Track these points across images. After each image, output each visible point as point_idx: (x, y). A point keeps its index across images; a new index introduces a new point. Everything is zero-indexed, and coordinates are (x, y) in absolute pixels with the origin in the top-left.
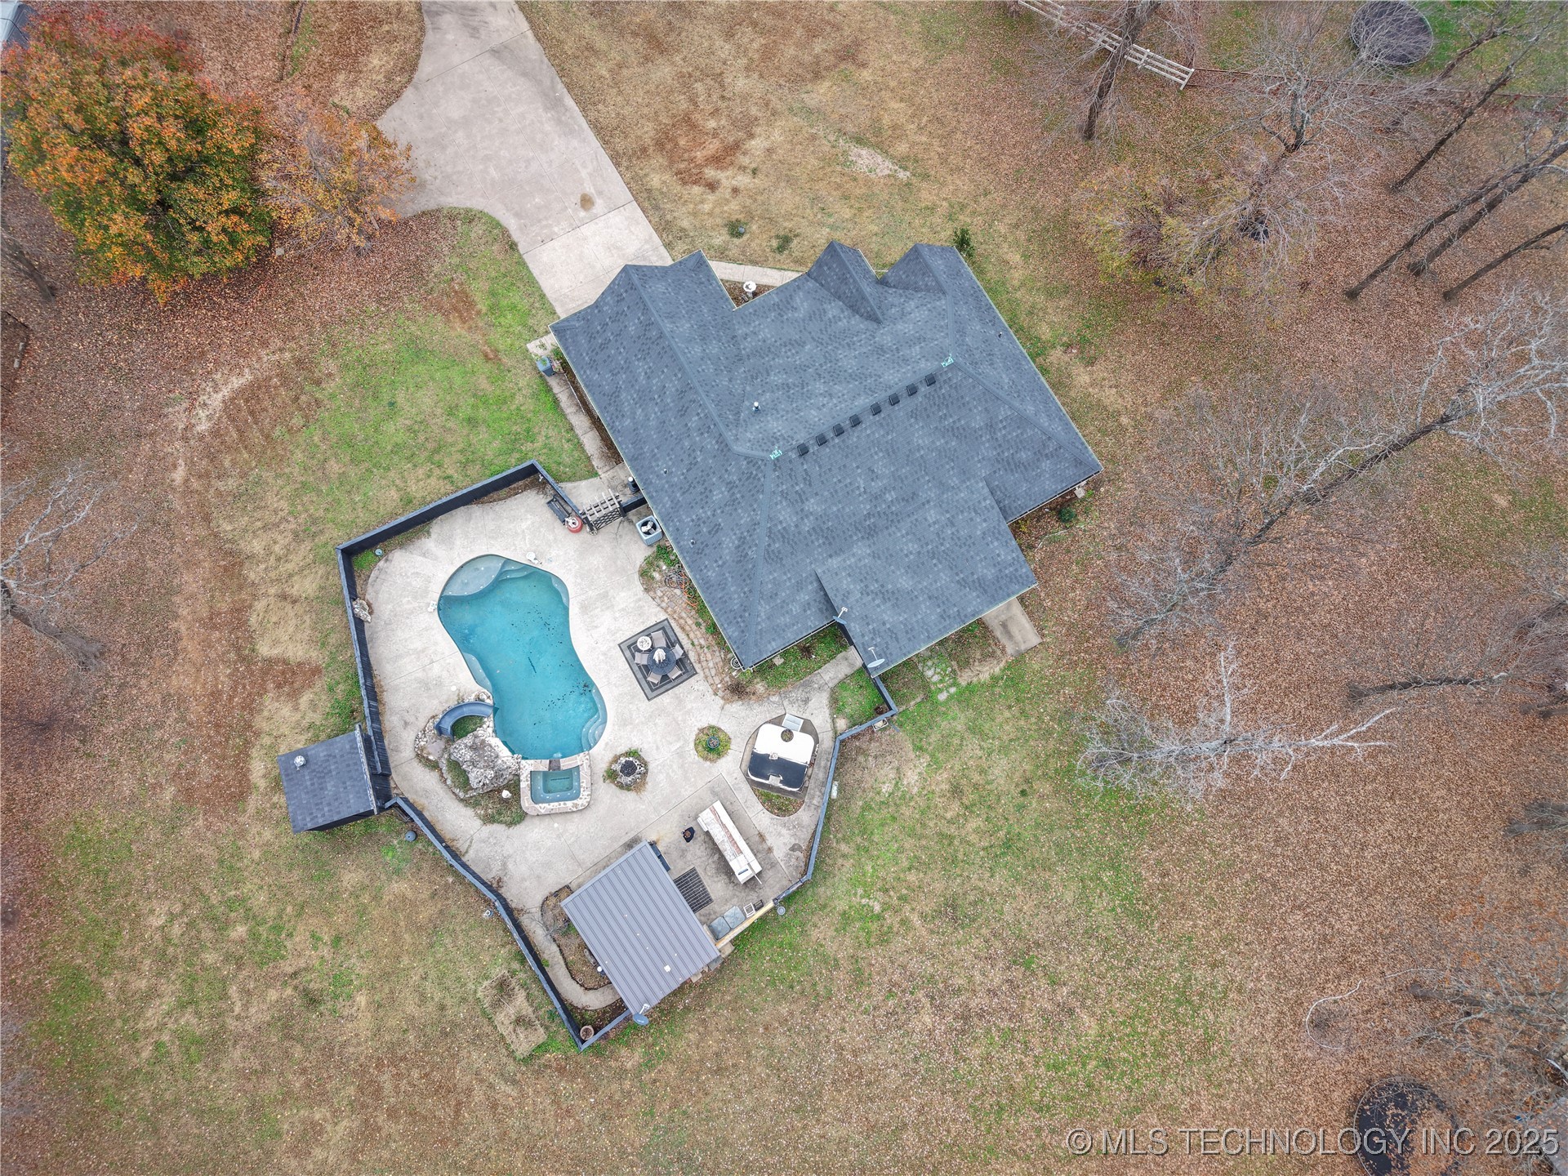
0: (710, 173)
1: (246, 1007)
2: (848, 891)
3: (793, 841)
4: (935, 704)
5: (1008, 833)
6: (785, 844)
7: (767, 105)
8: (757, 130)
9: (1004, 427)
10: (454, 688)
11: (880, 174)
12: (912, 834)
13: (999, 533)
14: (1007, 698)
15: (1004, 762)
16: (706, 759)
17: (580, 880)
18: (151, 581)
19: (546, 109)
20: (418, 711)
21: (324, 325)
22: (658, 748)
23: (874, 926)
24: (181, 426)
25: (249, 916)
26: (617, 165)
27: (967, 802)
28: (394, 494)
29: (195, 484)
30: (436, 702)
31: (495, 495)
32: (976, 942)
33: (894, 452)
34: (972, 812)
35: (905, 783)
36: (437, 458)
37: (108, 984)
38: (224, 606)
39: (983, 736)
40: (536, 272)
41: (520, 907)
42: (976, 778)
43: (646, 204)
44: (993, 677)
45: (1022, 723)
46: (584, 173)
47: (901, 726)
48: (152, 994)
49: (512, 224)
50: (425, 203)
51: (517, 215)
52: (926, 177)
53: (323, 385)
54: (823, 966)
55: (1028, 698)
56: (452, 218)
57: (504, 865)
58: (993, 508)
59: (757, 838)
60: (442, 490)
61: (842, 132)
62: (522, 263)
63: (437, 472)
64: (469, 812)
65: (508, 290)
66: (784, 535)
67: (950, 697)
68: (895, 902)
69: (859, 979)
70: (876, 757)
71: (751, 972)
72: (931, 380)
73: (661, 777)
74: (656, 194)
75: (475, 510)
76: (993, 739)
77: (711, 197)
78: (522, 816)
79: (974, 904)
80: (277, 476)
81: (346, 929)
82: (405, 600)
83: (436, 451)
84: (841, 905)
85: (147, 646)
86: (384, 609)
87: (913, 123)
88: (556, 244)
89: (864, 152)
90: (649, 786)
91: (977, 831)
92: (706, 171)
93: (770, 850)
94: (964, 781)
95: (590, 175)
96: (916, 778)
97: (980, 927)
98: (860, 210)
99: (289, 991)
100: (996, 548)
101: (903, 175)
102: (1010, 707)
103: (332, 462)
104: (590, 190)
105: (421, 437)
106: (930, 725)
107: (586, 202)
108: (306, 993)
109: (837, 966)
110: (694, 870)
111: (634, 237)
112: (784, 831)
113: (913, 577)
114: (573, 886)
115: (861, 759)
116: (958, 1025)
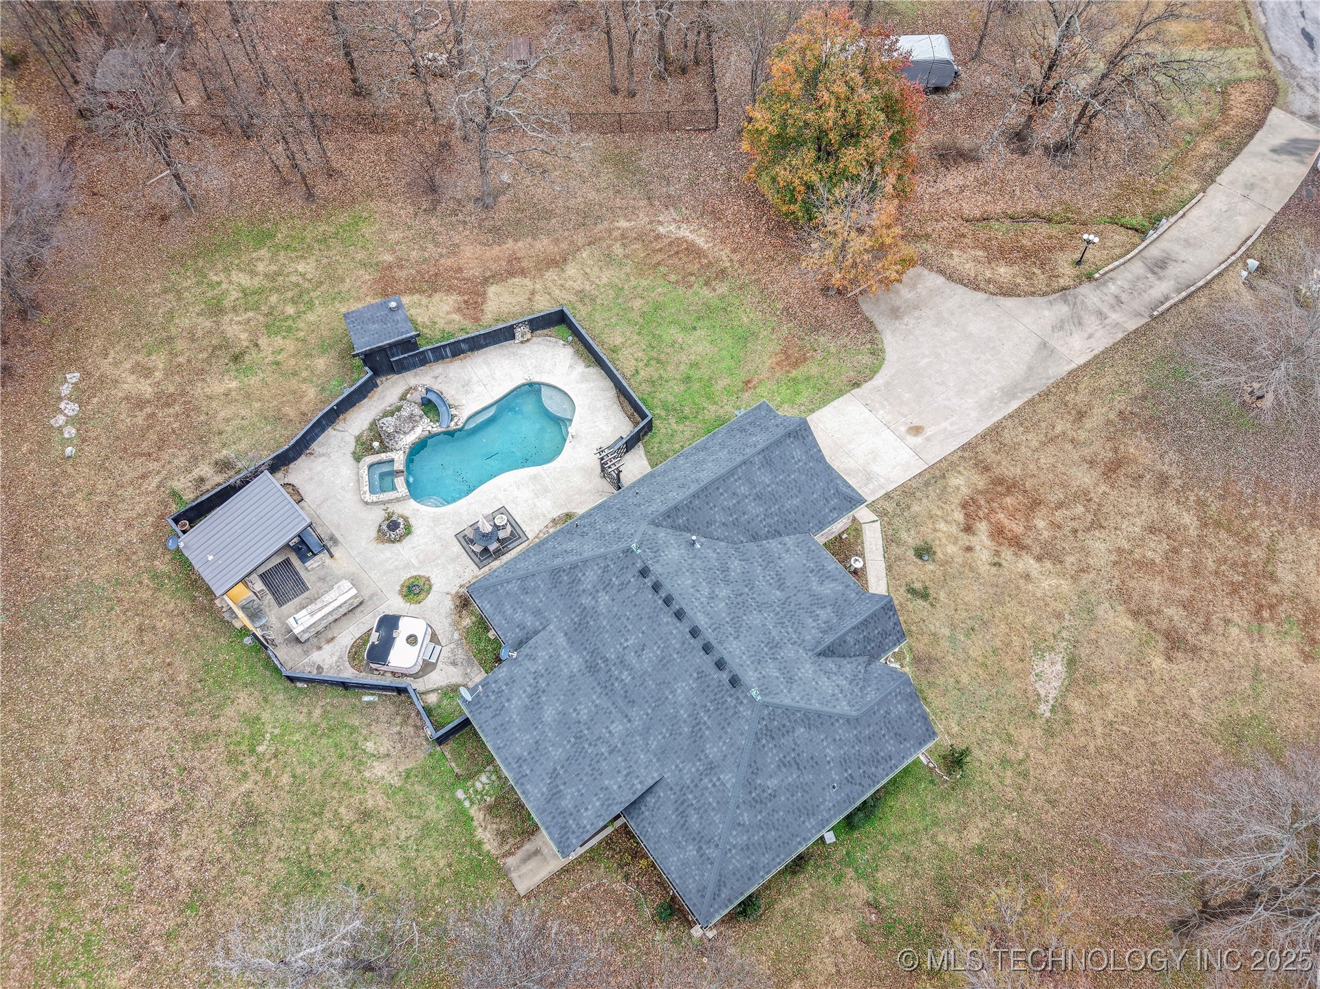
0: (982, 527)
1: (239, 323)
2: (277, 720)
3: (325, 667)
4: (452, 788)
5: (322, 874)
6: (324, 660)
7: (1082, 570)
8: (1048, 564)
9: (714, 785)
10: (464, 402)
11: (1037, 686)
12: (326, 775)
13: (609, 805)
14: (459, 862)
15: (394, 864)
16: (402, 586)
17: (307, 508)
18: (542, 224)
19: (1001, 389)
20: (446, 382)
21: (758, 280)
22: (413, 548)
23: (244, 748)
24: (660, 219)
25: (299, 314)
26: (963, 448)
27: (354, 828)
28: (619, 340)
29: (616, 234)
30: (453, 392)
31: (626, 403)
32: (218, 848)
33: (664, 665)
34: (345, 833)
35: (375, 764)
36: (653, 362)
37: (263, 252)
38: (525, 264)
39: (419, 840)
40: (835, 403)
41: (290, 471)
42: (378, 835)
43: (928, 476)
44: (480, 843)
45: (434, 880)
46: (945, 425)
47: (430, 755)
48: (253, 273)
49: (879, 380)
50: (881, 322)
51: (887, 384)
52: (1049, 733)
53: (705, 288)
54: (215, 706)
55: (459, 884)
56: (872, 342)
57: (323, 455)
58: (634, 793)
59: (330, 636)
60: (625, 370)
61: (1076, 644)
62: (841, 393)
63: (641, 364)
64: (366, 425)
65: (814, 387)
66: (575, 581)
67: (459, 802)
68: (264, 765)
69: (199, 739)
70: (399, 733)
71: (217, 645)
72: (734, 681)
73: (388, 554)
74: (941, 483)
75: (612, 393)
76: (417, 850)
77: (954, 529)
78: (358, 459)
79: (256, 845)
80: (628, 275)
81: (284, 368)
82: (533, 361)
83: (658, 361)
84: (265, 716)
85: (495, 230)
86: (525, 350)
87: (1116, 716)
88: (866, 413)
89: (1059, 667)
90: (381, 546)
91: (326, 840)
92: (984, 523)
93: (320, 648)
94: (375, 823)
95: (945, 429)
96: (379, 774)
97: (231, 851)
98: (984, 665)
99: (245, 344)
100: (594, 806)
101: (1044, 709)
102: (450, 865)
103: (641, 301)
104: (929, 432)
105: (669, 350)
106: (431, 784)
107: (916, 430)
108: (243, 353)
109: (214, 717)
110: (307, 589)
111: (889, 469)
112: (335, 658)
113: (555, 720)
114: (302, 503)
115: (399, 719)
116: (144, 839)
